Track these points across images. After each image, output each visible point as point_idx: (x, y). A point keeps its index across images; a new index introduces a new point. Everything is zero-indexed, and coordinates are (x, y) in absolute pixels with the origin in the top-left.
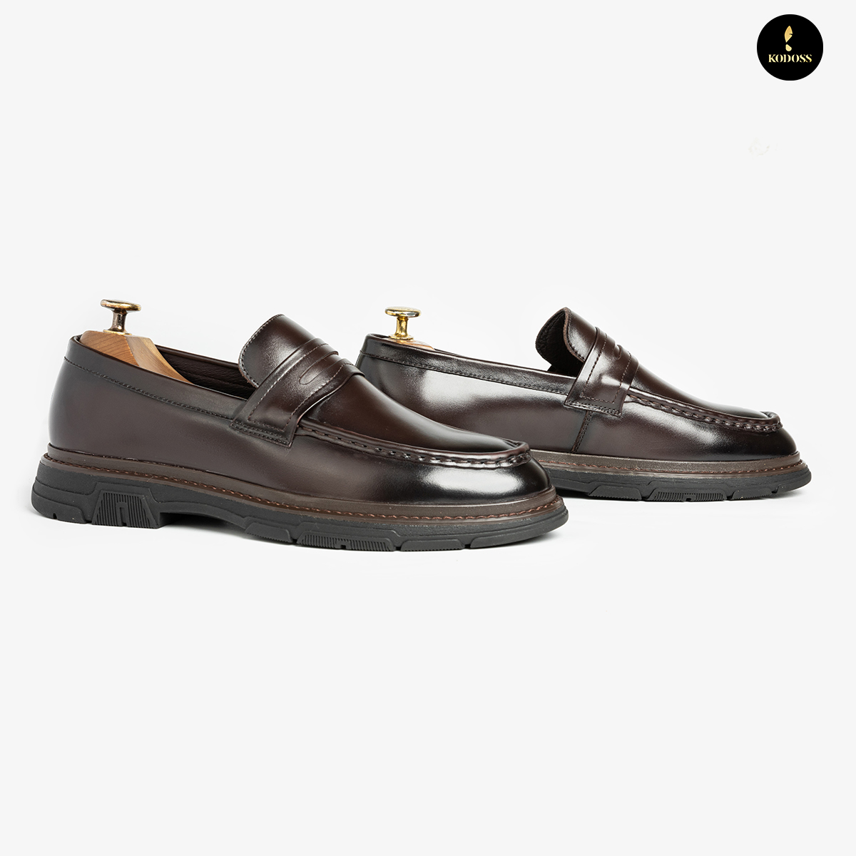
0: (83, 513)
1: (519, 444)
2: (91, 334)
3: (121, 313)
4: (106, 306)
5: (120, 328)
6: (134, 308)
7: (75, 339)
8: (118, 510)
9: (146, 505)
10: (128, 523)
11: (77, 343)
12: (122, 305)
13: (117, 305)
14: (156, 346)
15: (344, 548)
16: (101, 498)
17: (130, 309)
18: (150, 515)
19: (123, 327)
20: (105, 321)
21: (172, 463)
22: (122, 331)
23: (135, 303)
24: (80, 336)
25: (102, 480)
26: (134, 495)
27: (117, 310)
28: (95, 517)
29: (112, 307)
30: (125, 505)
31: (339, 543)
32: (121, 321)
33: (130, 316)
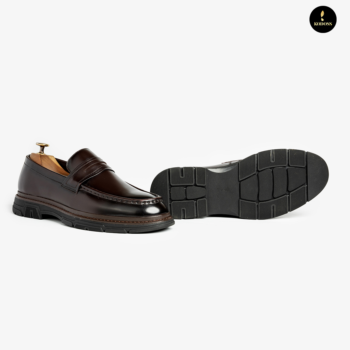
0: (22, 213)
1: (157, 196)
2: (33, 154)
3: (43, 147)
4: (38, 145)
6: (47, 146)
7: (28, 156)
8: (30, 213)
9: (38, 212)
10: (33, 217)
11: (29, 157)
12: (43, 145)
14: (55, 158)
15: (87, 230)
16: (26, 208)
18: (38, 215)
19: (43, 152)
20: (37, 150)
21: (46, 197)
22: (43, 153)
23: (47, 144)
24: (30, 155)
25: (27, 202)
26: (35, 208)
27: (41, 146)
29: (40, 145)
30: (32, 211)
31: (85, 228)
32: (43, 150)
33: (45, 148)
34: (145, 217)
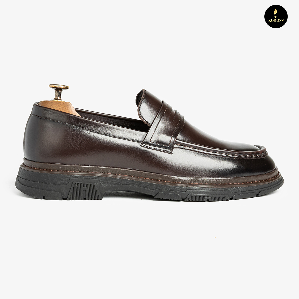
0: (62, 194)
3: (59, 90)
4: (51, 87)
5: (59, 98)
6: (66, 88)
7: (36, 104)
8: (82, 192)
9: (97, 188)
10: (87, 198)
12: (60, 86)
13: (57, 86)
14: (74, 108)
16: (73, 186)
17: (64, 89)
19: (60, 97)
20: (51, 95)
22: (60, 99)
23: (67, 85)
26: (91, 183)
27: (57, 89)
28: (69, 196)
29: (55, 88)
30: (86, 189)
32: (59, 95)
33: (64, 92)
34: (236, 177)
